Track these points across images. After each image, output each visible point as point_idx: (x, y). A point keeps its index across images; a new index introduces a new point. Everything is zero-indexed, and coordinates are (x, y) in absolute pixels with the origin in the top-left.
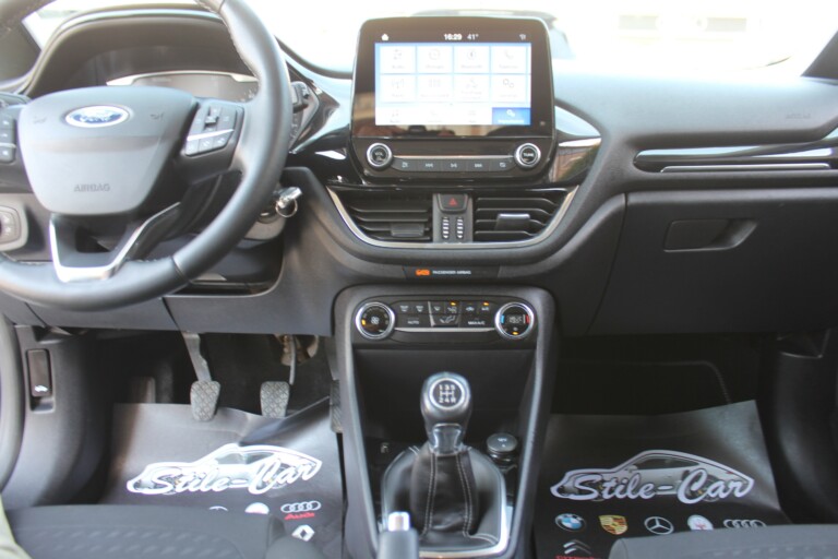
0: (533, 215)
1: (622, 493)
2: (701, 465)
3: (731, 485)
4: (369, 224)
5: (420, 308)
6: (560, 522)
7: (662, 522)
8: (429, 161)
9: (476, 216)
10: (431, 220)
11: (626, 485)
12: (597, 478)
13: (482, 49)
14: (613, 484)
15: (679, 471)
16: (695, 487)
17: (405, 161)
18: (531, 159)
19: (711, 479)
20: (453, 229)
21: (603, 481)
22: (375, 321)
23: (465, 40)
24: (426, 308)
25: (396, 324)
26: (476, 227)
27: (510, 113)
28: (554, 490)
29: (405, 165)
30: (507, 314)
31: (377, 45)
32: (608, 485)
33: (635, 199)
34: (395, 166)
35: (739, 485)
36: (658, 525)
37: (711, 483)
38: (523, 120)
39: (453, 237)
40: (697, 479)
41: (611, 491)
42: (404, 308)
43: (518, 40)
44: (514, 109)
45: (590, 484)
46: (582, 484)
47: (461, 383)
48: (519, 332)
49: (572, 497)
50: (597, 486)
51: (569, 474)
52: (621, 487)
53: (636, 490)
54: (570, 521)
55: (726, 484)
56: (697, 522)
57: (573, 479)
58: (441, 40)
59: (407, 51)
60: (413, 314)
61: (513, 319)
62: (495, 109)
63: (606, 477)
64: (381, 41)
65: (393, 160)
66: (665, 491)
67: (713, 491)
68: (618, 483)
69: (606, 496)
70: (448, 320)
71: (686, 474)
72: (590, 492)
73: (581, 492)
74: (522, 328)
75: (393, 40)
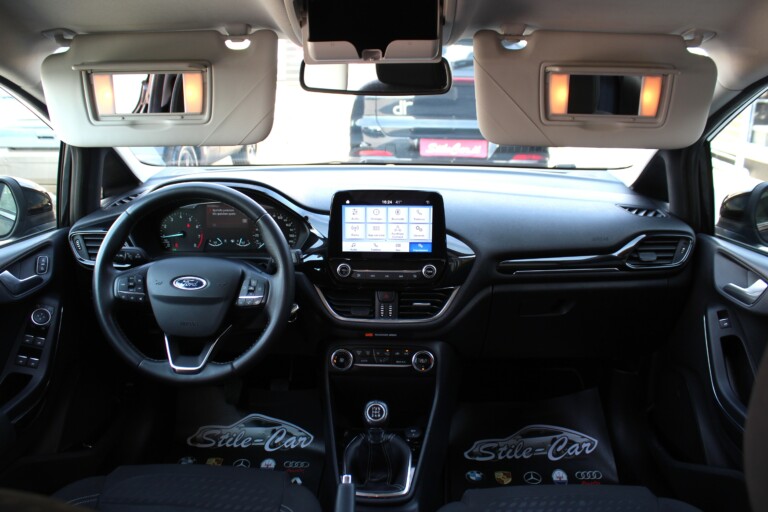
0: (433, 303)
1: (510, 455)
2: (565, 434)
3: (583, 446)
4: (339, 307)
5: (368, 353)
6: (468, 476)
7: (535, 476)
8: (372, 273)
9: (400, 303)
10: (374, 305)
11: (514, 450)
12: (495, 445)
13: (403, 210)
14: (505, 449)
15: (549, 438)
16: (560, 448)
17: (359, 273)
18: (431, 274)
19: (571, 443)
20: (386, 311)
21: (499, 447)
22: (342, 360)
23: (394, 204)
24: (372, 353)
25: (354, 362)
26: (400, 310)
27: (420, 245)
28: (466, 455)
29: (359, 275)
30: (418, 357)
31: (343, 207)
32: (502, 450)
33: (498, 289)
34: (353, 276)
35: (589, 445)
36: (532, 478)
37: (570, 446)
38: (427, 250)
39: (386, 316)
40: (561, 443)
41: (504, 453)
42: (359, 353)
43: (424, 204)
44: (422, 243)
45: (489, 449)
46: (484, 449)
47: (383, 406)
48: (426, 368)
49: (478, 459)
50: (495, 450)
51: (476, 443)
52: (510, 451)
53: (520, 453)
54: (475, 476)
55: (580, 446)
56: (559, 475)
57: (479, 446)
58: (381, 204)
59: (360, 209)
60: (363, 356)
61: (422, 361)
62: (411, 243)
63: (501, 444)
64: (346, 204)
65: (352, 272)
66: (540, 451)
67: (571, 451)
68: (509, 448)
69: (500, 457)
70: (385, 360)
71: (554, 440)
72: (489, 455)
73: (484, 455)
74: (427, 365)
75: (352, 203)
